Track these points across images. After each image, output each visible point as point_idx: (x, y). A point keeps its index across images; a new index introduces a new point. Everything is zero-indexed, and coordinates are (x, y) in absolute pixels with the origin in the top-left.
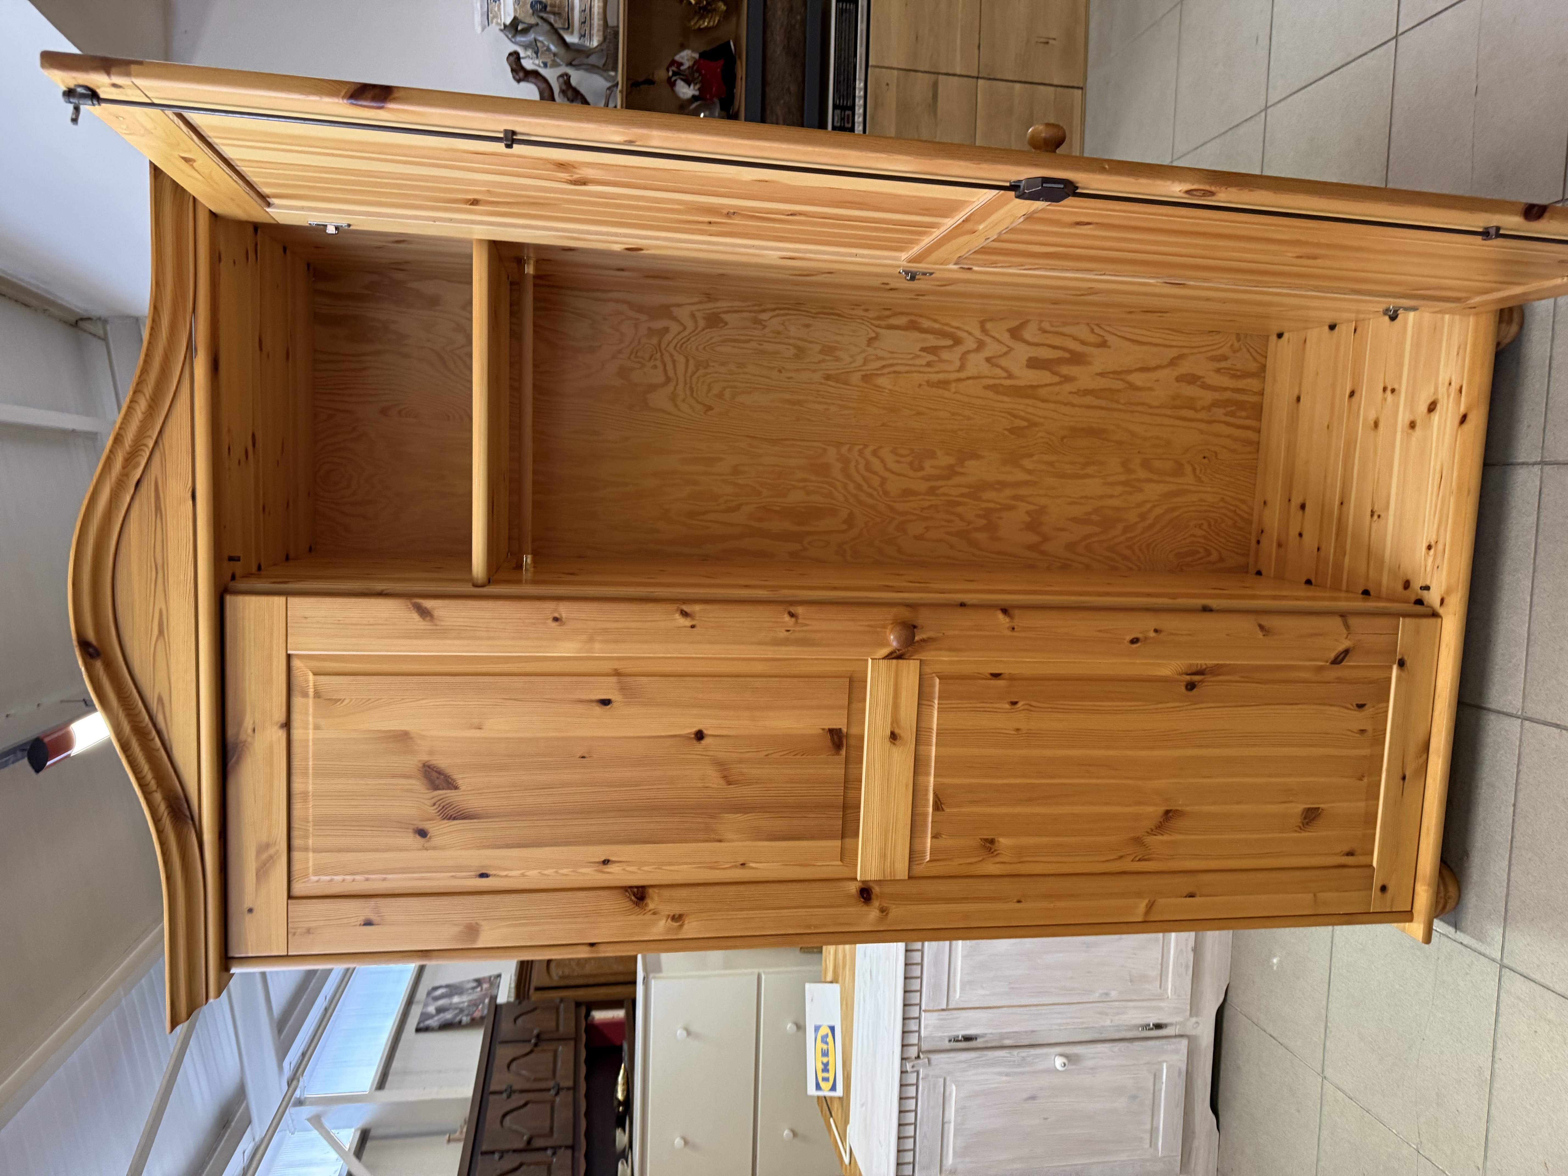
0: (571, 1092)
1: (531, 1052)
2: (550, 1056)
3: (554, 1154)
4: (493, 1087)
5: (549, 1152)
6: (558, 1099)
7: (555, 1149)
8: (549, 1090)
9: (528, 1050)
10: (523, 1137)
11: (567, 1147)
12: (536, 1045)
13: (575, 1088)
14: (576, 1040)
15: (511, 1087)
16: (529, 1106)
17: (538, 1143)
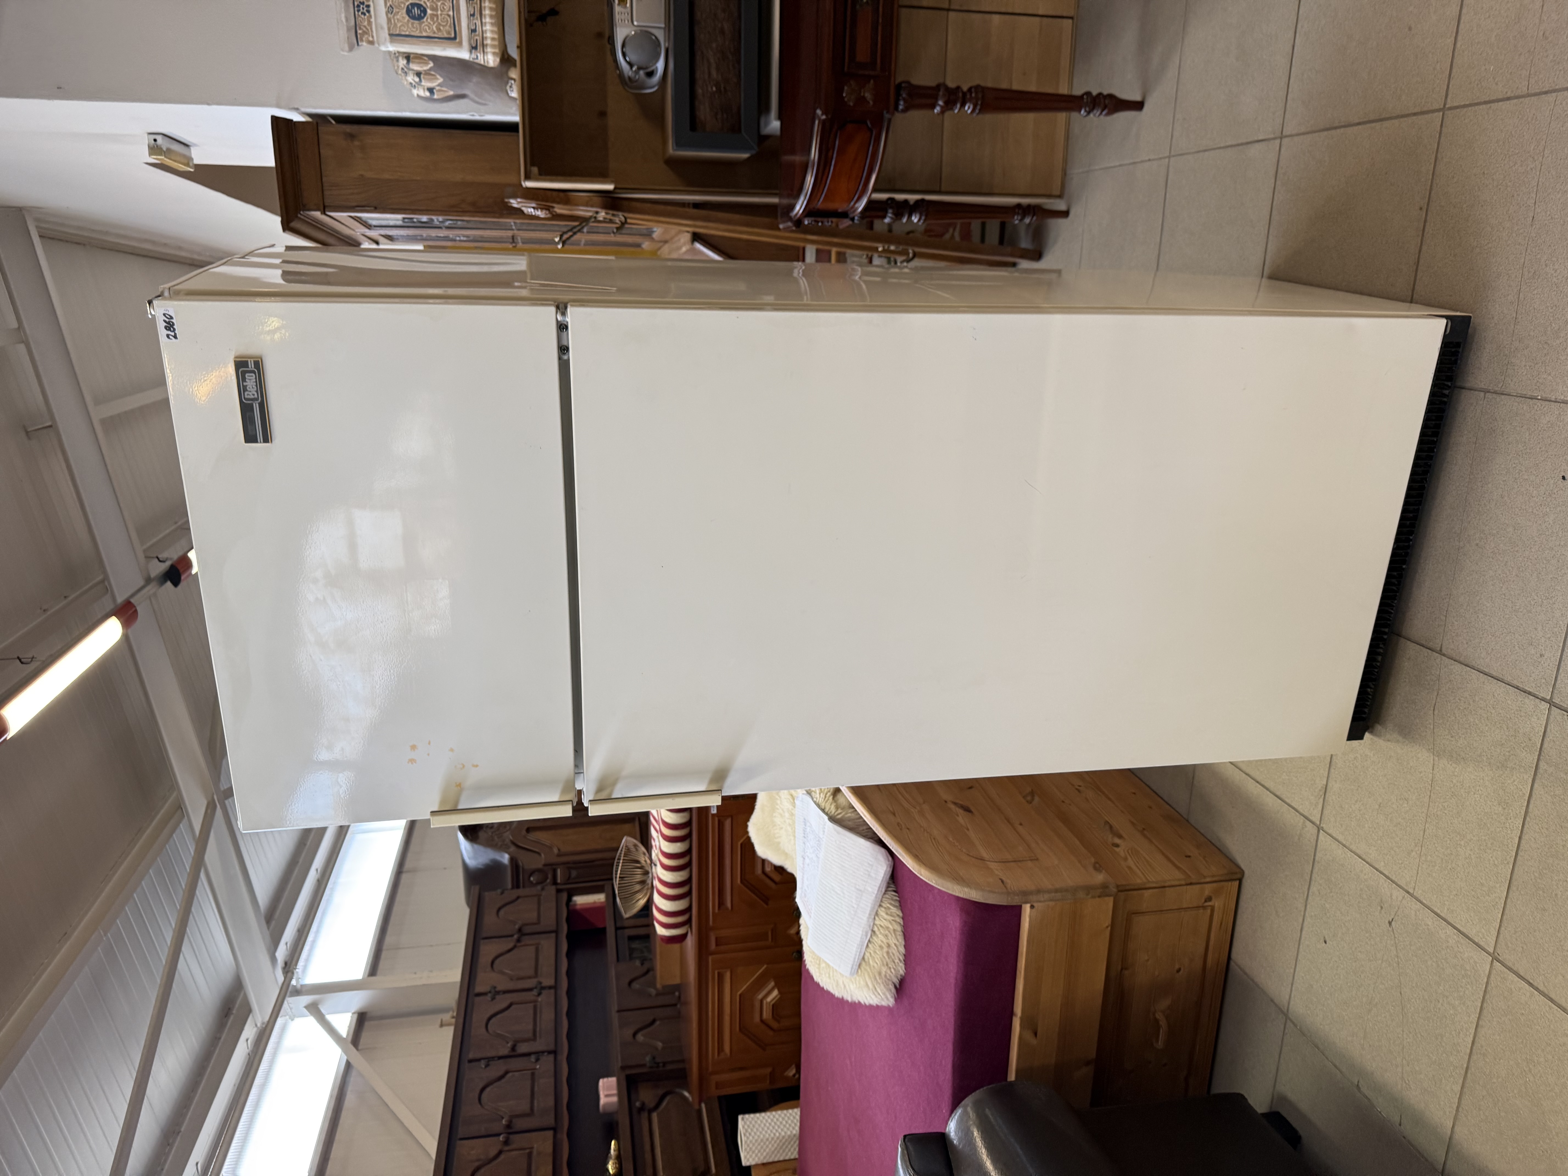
0: (552, 991)
1: (515, 947)
2: (532, 949)
3: (537, 1060)
4: (479, 989)
5: (533, 1058)
6: (540, 999)
7: (538, 1054)
8: (530, 990)
9: (511, 945)
10: (508, 1043)
11: (549, 1052)
12: (519, 940)
13: (555, 987)
14: (556, 932)
15: (495, 988)
16: (513, 1007)
17: (523, 1048)
